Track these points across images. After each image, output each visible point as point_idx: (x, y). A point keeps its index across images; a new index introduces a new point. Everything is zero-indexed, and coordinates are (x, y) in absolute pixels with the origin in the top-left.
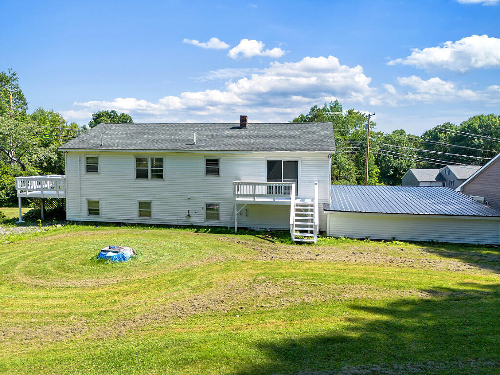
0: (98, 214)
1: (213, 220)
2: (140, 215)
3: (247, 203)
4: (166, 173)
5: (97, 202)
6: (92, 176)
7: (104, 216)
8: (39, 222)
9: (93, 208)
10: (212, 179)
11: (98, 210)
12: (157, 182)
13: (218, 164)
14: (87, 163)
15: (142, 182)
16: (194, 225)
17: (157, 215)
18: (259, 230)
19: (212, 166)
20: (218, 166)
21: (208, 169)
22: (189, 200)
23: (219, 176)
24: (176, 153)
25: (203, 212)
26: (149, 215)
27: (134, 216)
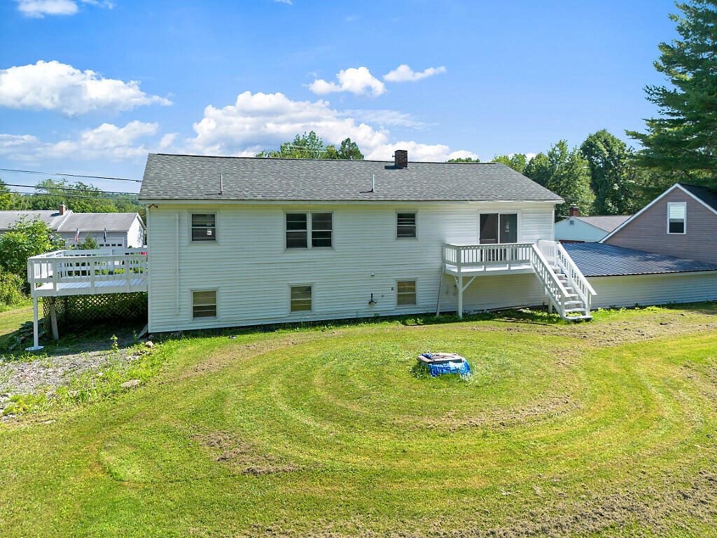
0: (214, 314)
1: (407, 306)
2: (293, 309)
3: (475, 275)
4: (337, 237)
5: (213, 294)
6: (204, 248)
7: (225, 316)
8: (113, 341)
9: (204, 306)
10: (406, 243)
11: (214, 307)
12: (322, 252)
13: (414, 221)
14: (193, 226)
15: (298, 254)
16: (381, 315)
17: (320, 307)
18: (472, 313)
19: (406, 225)
20: (414, 224)
21: (399, 228)
22: (374, 278)
23: (417, 239)
24: (353, 205)
25: (393, 295)
26: (308, 306)
27: (282, 311)
